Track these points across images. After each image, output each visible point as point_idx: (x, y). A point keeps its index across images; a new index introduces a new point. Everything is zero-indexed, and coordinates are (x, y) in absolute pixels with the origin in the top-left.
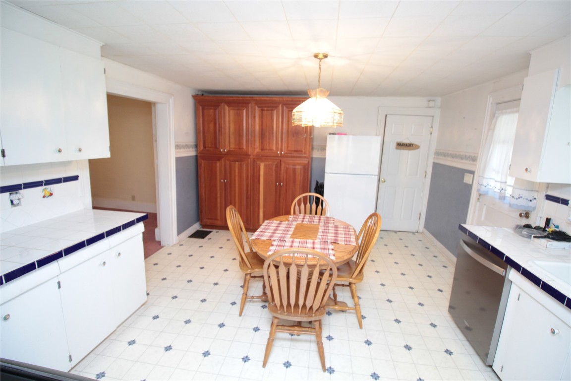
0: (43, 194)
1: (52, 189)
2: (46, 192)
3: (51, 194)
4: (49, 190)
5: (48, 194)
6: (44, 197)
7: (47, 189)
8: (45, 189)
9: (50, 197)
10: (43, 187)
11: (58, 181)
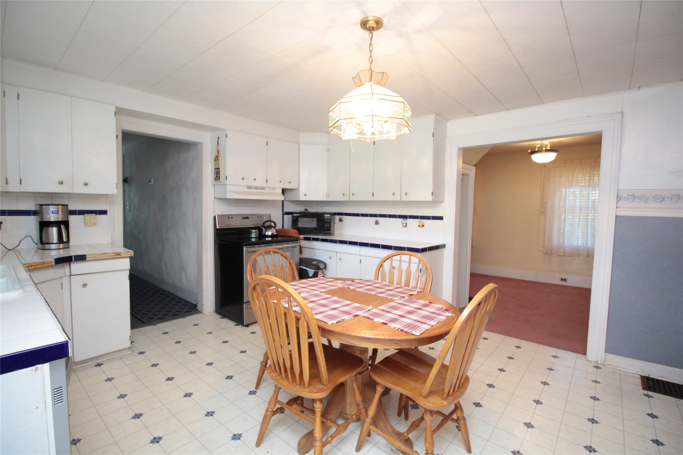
0: (418, 225)
1: (424, 222)
2: (421, 224)
3: (423, 226)
4: (422, 222)
5: (421, 225)
6: (419, 226)
7: (422, 221)
8: (420, 221)
9: (422, 227)
10: (419, 220)
11: (428, 218)
